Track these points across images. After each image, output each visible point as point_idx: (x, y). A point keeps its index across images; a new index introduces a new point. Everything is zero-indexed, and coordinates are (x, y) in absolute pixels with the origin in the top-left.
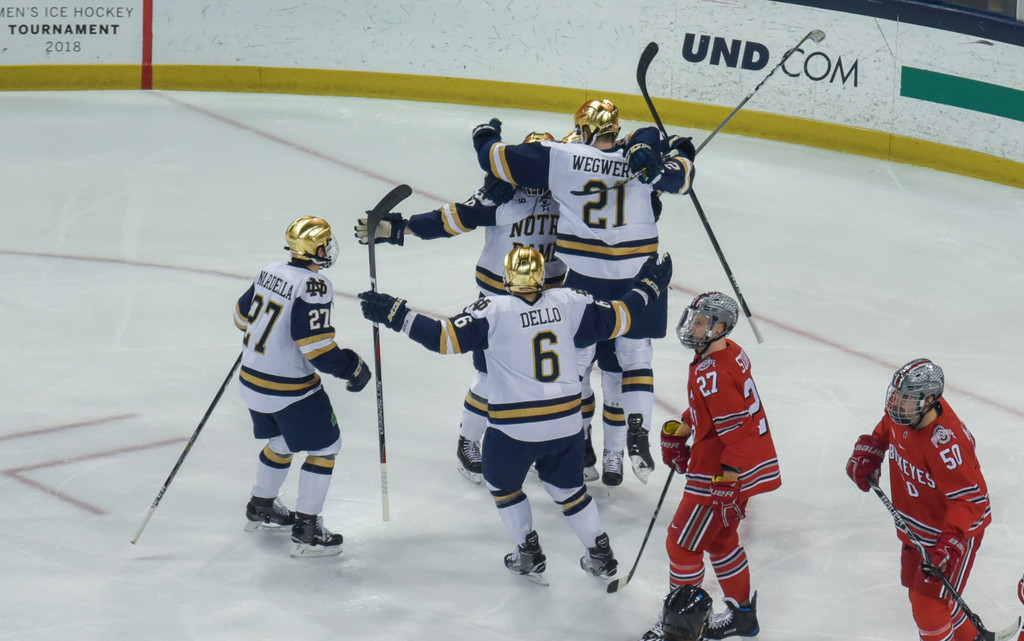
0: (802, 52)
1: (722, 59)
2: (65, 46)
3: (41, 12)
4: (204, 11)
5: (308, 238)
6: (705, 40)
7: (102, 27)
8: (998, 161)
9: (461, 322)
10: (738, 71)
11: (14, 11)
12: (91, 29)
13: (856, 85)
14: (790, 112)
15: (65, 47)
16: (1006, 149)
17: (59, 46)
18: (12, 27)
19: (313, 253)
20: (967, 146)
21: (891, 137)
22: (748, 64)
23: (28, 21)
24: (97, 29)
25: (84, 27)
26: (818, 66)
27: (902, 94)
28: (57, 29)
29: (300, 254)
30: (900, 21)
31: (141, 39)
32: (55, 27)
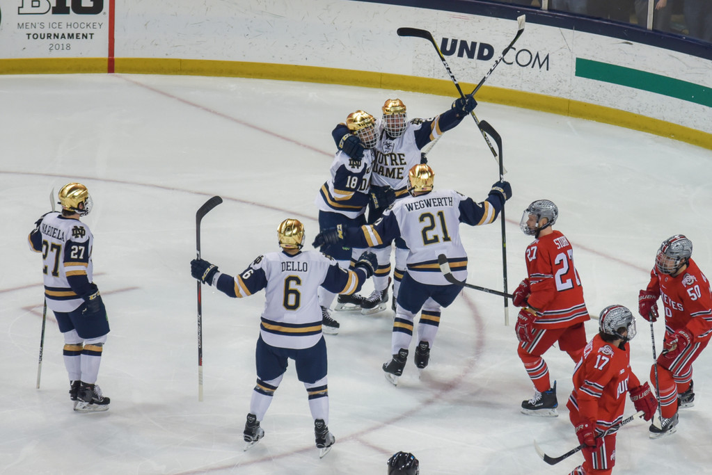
0: (515, 49)
1: (465, 53)
2: (61, 46)
3: (46, 25)
4: (146, 25)
5: (74, 197)
6: (454, 42)
7: (83, 35)
8: (636, 116)
9: (247, 275)
10: (475, 61)
11: (30, 25)
12: (77, 36)
13: (548, 70)
14: (507, 86)
15: (61, 48)
16: (640, 109)
17: (57, 46)
18: (29, 35)
19: (76, 207)
20: (616, 107)
21: (569, 101)
22: (481, 57)
23: (39, 31)
24: (81, 36)
25: (73, 35)
26: (524, 58)
27: (576, 75)
28: (56, 36)
29: (67, 207)
30: (575, 29)
31: (108, 42)
32: (55, 35)
